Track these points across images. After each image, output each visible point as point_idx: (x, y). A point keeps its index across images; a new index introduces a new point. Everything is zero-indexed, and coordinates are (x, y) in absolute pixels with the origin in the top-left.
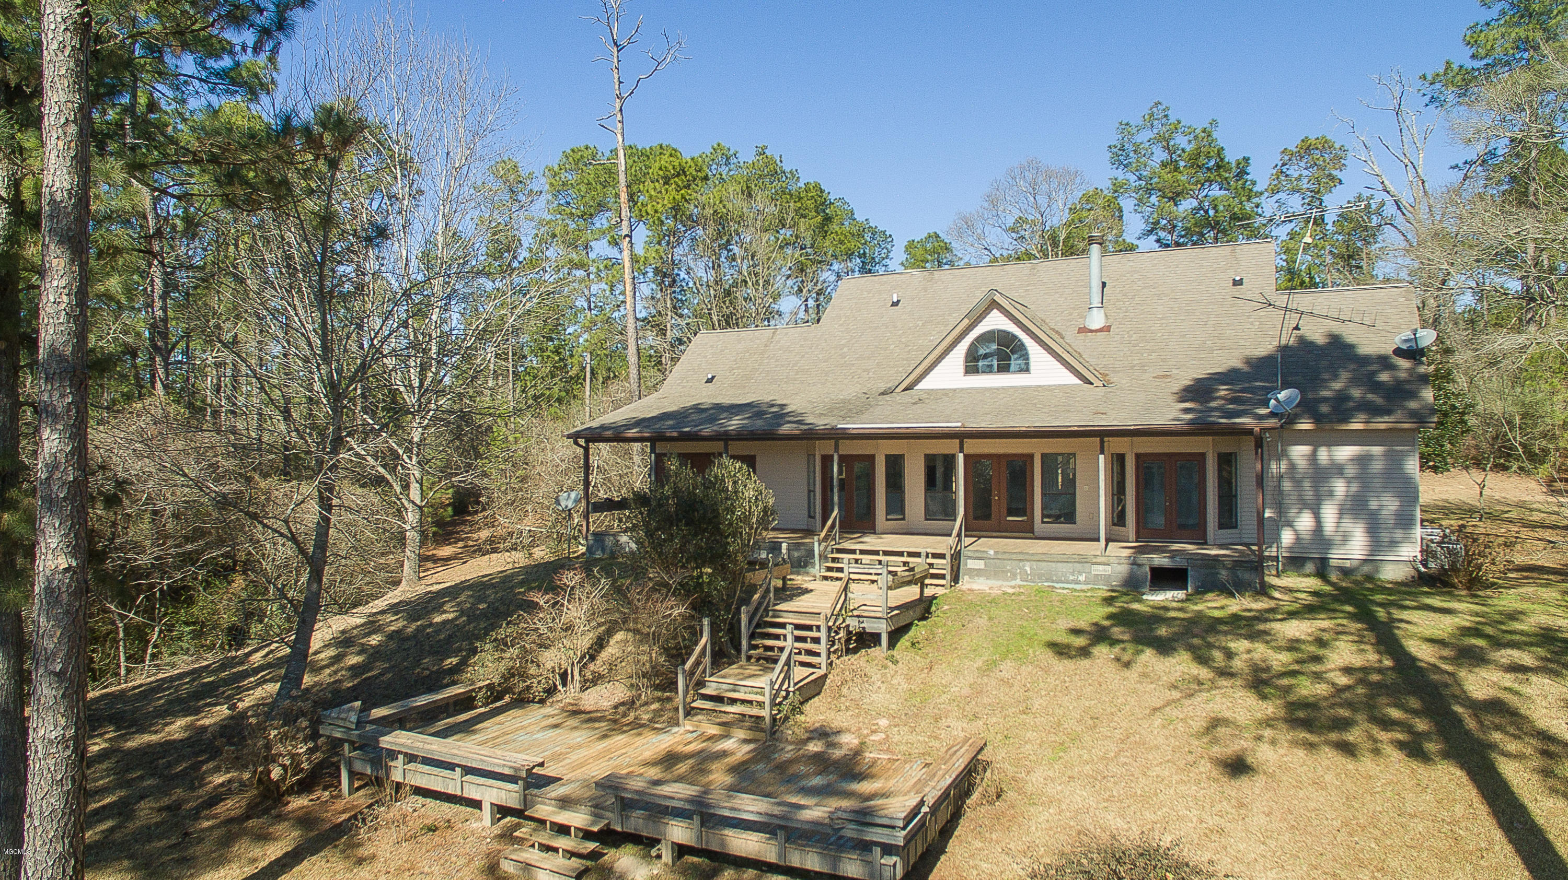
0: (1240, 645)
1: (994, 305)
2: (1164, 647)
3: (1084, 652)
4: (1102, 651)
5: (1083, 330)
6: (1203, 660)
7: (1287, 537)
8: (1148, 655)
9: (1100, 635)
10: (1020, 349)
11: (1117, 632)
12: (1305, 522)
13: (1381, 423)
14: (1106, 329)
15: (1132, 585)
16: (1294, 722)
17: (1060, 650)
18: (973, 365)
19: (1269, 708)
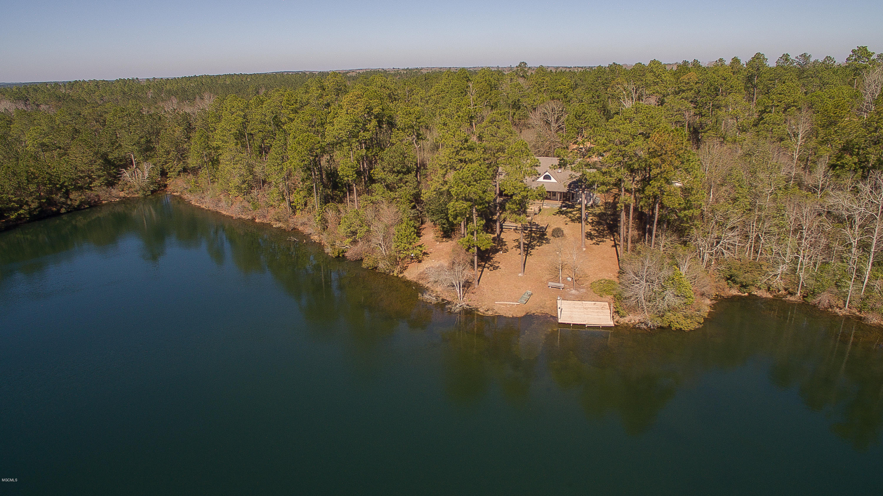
0: (569, 214)
1: (547, 171)
2: (563, 214)
3: (556, 215)
4: (557, 215)
5: (558, 172)
6: (566, 216)
7: (579, 201)
8: (561, 215)
9: (557, 213)
10: (550, 177)
11: (559, 213)
12: (580, 199)
13: (588, 190)
14: (561, 172)
15: (561, 207)
16: (571, 221)
17: (554, 215)
18: (544, 178)
19: (570, 220)
